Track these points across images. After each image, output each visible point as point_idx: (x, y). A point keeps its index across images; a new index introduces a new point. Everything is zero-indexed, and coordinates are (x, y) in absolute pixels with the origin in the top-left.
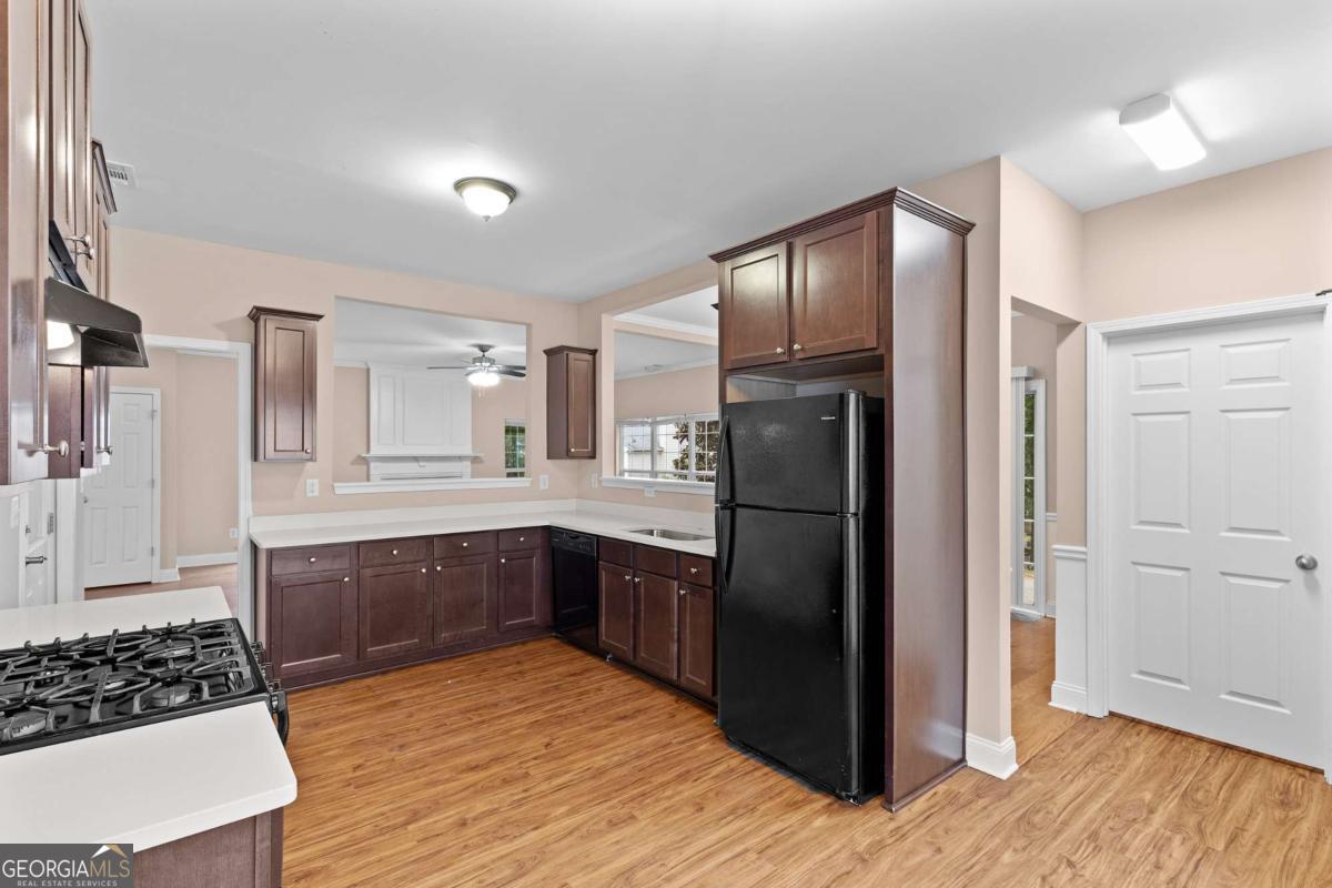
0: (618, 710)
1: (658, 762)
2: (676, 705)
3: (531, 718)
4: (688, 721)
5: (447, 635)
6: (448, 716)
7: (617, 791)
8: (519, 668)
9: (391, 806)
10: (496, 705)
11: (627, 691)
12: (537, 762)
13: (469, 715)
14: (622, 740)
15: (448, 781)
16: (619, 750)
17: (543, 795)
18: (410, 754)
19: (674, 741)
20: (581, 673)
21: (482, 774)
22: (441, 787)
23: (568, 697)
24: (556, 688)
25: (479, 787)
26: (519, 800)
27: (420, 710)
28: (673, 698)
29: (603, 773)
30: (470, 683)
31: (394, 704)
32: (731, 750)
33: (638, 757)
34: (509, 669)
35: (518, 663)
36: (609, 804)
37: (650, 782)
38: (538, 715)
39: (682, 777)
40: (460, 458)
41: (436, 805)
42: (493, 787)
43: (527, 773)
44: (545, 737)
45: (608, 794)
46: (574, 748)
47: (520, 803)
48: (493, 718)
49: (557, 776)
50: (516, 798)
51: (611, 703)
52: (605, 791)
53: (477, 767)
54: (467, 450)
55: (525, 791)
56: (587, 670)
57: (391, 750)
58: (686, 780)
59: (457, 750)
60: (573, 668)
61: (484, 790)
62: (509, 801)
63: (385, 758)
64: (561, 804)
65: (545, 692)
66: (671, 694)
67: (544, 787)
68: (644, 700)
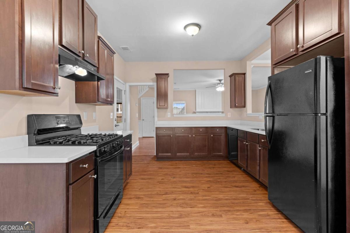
0: (236, 184)
1: (240, 203)
2: (259, 188)
3: (209, 179)
4: (260, 194)
5: (196, 154)
6: (188, 173)
7: (221, 206)
8: (214, 166)
9: (163, 190)
10: (202, 174)
11: (243, 180)
12: (203, 191)
13: (193, 174)
14: (232, 193)
15: (179, 188)
16: (229, 195)
17: (199, 200)
18: (175, 180)
19: (250, 199)
20: (231, 172)
21: (187, 189)
22: (176, 189)
23: (223, 177)
24: (221, 173)
25: (184, 192)
26: (191, 199)
27: (183, 170)
28: (259, 186)
29: (220, 200)
30: (199, 167)
31: (179, 168)
32: (272, 208)
33: (234, 199)
34: (211, 166)
35: (214, 165)
36: (216, 209)
37: (234, 208)
38: (211, 179)
39: (246, 211)
40: (218, 112)
41: (172, 193)
42: (187, 193)
43: (198, 193)
44: (210, 185)
45: (218, 206)
46: (216, 191)
47: (191, 200)
48: (199, 177)
49: (206, 196)
50: (191, 198)
51: (236, 182)
52: (217, 205)
53: (187, 187)
54: (221, 110)
55: (195, 197)
56: (234, 171)
57: (171, 178)
58: (247, 212)
59: (186, 182)
60: (229, 169)
61: (185, 193)
62: (189, 198)
63: (169, 179)
64: (202, 204)
65: (217, 174)
66: (259, 184)
67: (200, 198)
68: (247, 184)
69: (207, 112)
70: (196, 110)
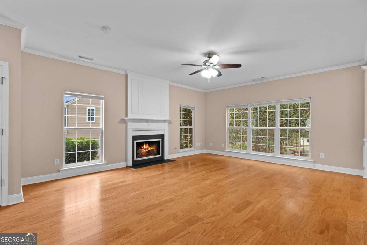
40: (164, 121)
69: (147, 121)
70: (127, 116)
